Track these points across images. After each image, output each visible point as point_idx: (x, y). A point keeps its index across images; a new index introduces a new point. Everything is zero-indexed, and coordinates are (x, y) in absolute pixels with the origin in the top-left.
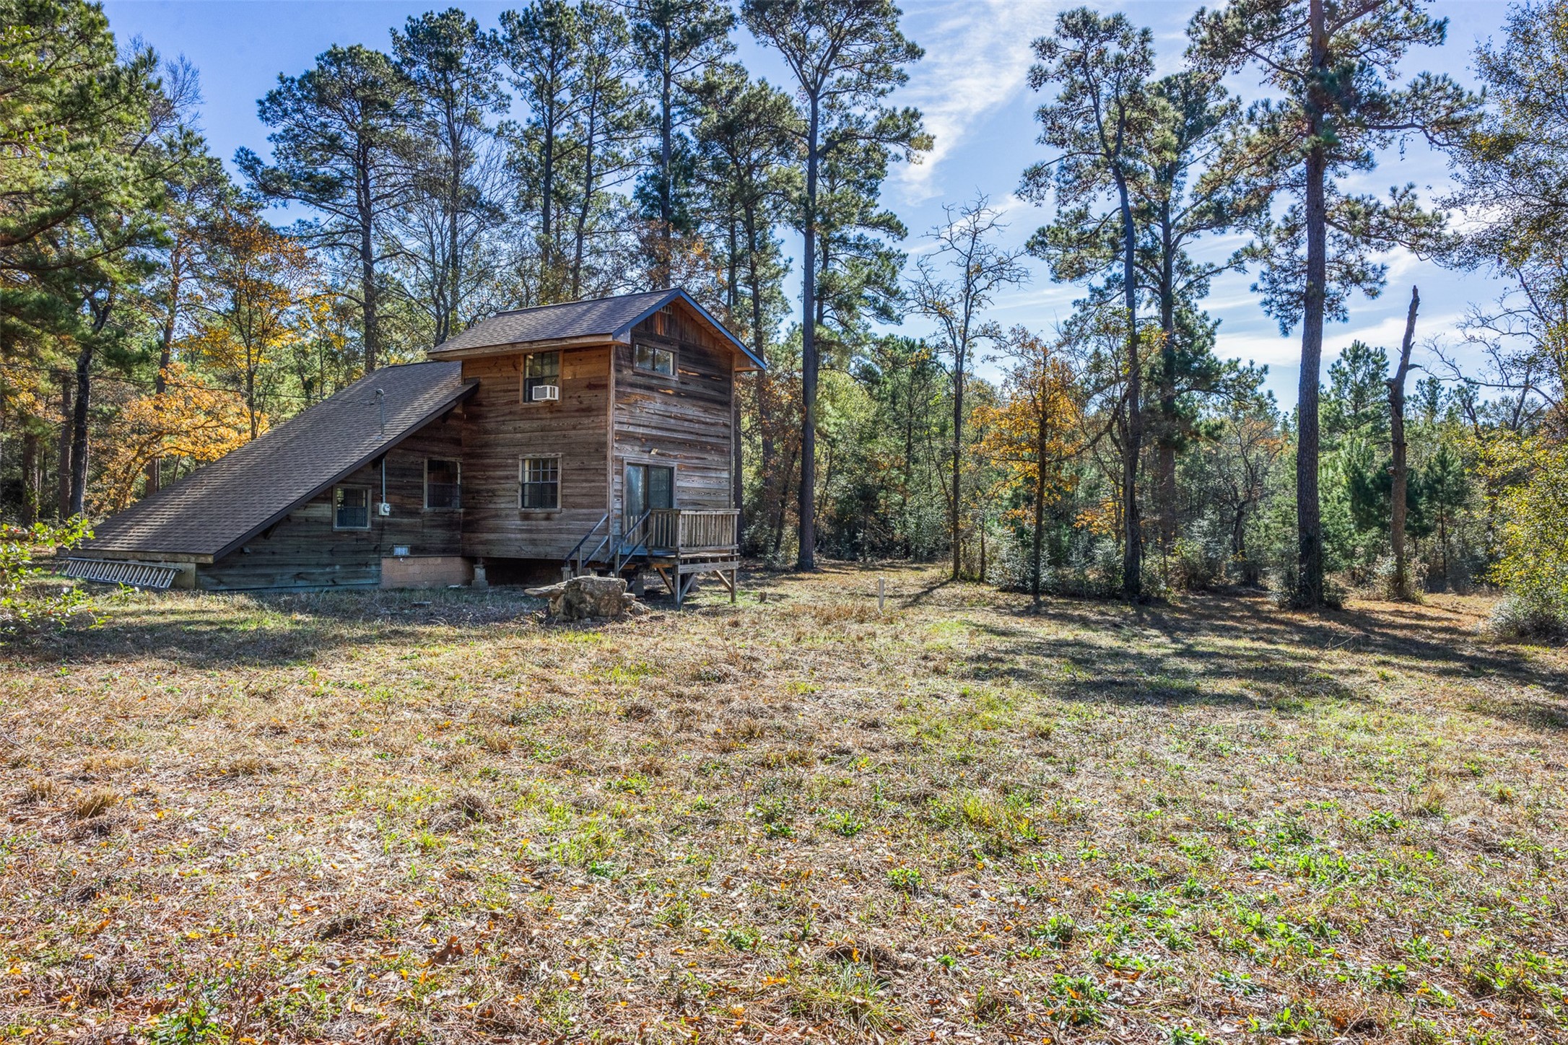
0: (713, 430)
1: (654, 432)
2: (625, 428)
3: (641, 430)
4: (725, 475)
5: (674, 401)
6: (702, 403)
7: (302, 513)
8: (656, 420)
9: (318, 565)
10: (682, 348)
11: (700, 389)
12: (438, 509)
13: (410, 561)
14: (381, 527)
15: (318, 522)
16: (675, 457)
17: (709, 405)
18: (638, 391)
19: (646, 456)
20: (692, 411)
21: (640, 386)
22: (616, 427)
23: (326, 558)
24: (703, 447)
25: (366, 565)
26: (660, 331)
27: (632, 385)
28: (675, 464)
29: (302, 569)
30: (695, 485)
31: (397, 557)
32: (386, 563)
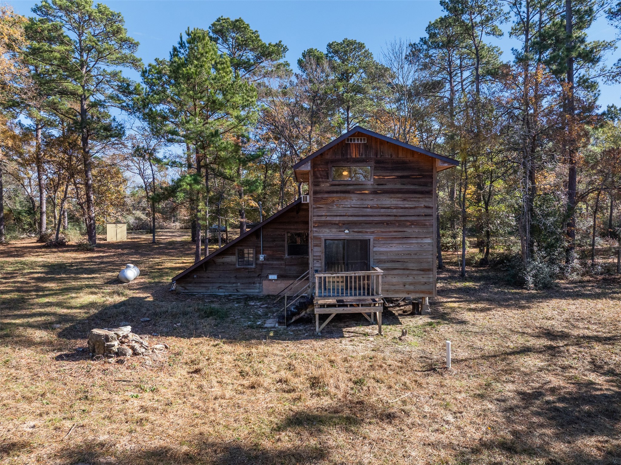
0: (412, 212)
1: (351, 219)
2: (323, 219)
3: (338, 219)
4: (428, 241)
5: (371, 197)
6: (400, 195)
7: (220, 260)
8: (351, 211)
9: (229, 283)
10: (378, 162)
11: (399, 186)
12: (294, 257)
13: (279, 282)
14: (262, 266)
15: (228, 264)
16: (373, 232)
17: (407, 195)
18: (335, 195)
19: (342, 234)
20: (388, 201)
21: (337, 192)
22: (315, 219)
23: (233, 280)
24: (402, 224)
25: (254, 283)
26: (354, 154)
27: (329, 192)
28: (371, 237)
29: (221, 285)
30: (394, 249)
31: (272, 280)
32: (265, 283)
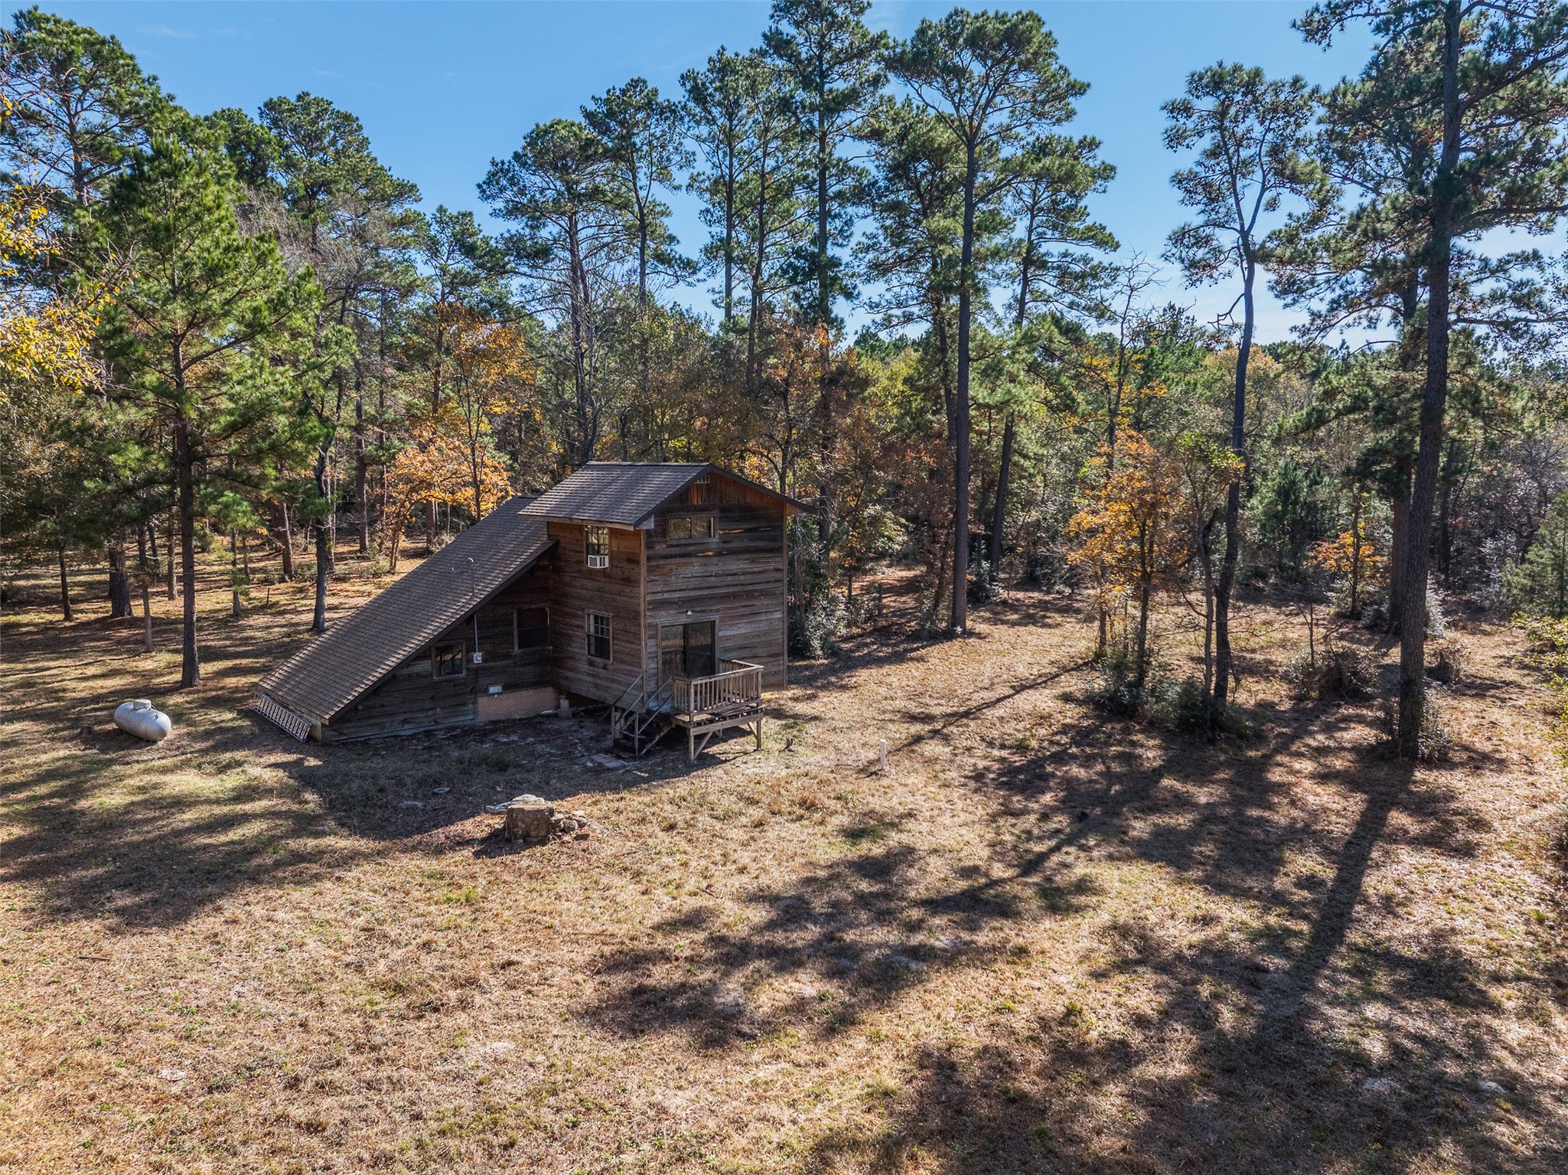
0: (761, 577)
1: (692, 594)
2: (659, 597)
3: (677, 595)
4: (778, 615)
5: (715, 560)
6: (747, 556)
7: (406, 671)
8: (694, 583)
9: (422, 710)
10: (723, 510)
11: (746, 544)
12: (527, 650)
13: (504, 696)
14: (477, 671)
15: (418, 675)
16: (718, 611)
17: (755, 556)
18: (673, 560)
19: (683, 616)
20: (735, 565)
21: (675, 556)
22: (649, 598)
23: (428, 704)
24: (750, 595)
25: (464, 705)
26: (696, 501)
27: (665, 557)
28: (716, 617)
29: (407, 716)
30: (742, 631)
31: (492, 695)
32: (483, 701)
